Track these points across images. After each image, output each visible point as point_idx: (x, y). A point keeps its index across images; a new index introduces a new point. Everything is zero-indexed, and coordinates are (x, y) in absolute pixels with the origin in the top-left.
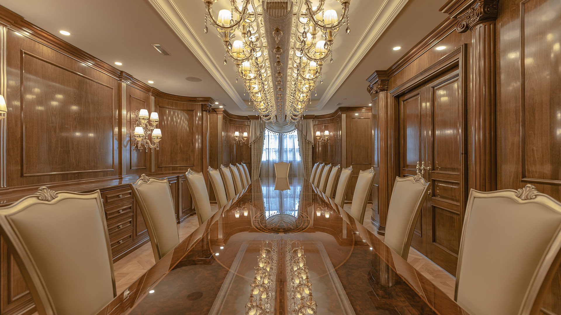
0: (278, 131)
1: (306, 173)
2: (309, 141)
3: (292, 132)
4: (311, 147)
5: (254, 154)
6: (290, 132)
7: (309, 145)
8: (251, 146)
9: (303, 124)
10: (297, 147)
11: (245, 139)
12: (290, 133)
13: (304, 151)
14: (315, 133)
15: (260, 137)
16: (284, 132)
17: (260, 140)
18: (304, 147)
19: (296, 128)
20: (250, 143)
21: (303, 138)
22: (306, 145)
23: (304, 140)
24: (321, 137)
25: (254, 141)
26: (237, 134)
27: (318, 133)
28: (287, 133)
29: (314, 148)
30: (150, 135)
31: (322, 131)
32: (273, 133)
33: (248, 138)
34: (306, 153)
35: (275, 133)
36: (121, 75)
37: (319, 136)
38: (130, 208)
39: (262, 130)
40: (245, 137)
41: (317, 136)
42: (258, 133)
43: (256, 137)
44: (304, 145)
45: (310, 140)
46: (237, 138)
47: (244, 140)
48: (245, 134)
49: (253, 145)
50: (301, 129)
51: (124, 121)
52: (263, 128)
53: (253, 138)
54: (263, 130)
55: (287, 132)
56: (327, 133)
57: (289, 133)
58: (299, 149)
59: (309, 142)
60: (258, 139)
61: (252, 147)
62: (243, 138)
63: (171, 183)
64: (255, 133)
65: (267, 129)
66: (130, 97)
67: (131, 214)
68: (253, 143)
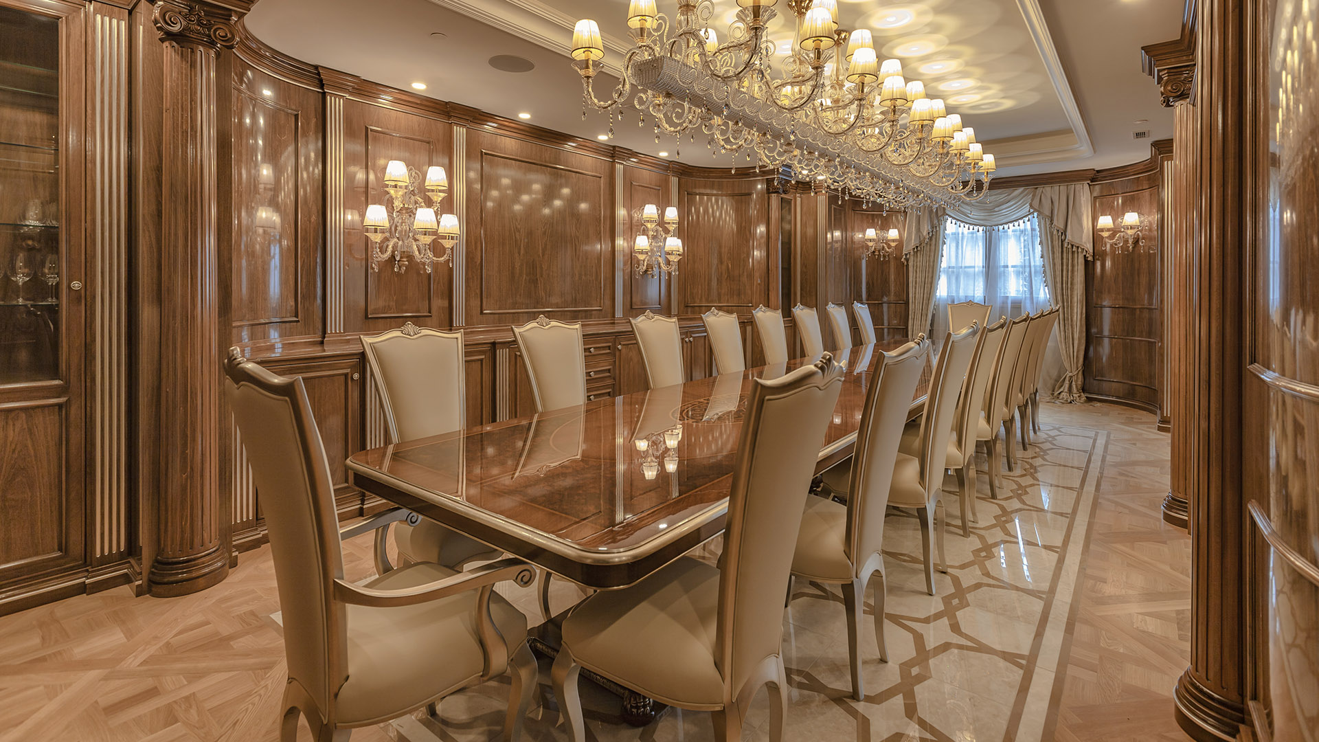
0: (982, 222)
1: (1062, 333)
2: (1072, 246)
3: (1021, 222)
4: (1081, 260)
5: (916, 281)
6: (1016, 221)
7: (1076, 255)
8: (907, 260)
9: (1056, 199)
10: (1037, 261)
11: (893, 244)
12: (1016, 224)
13: (1058, 273)
14: (1095, 220)
15: (931, 239)
16: (996, 223)
17: (930, 245)
18: (1058, 261)
19: (1032, 210)
20: (906, 255)
21: (1055, 237)
22: (1065, 254)
23: (1057, 244)
24: (1114, 232)
25: (916, 250)
26: (871, 233)
27: (1105, 221)
28: (1006, 226)
29: (1089, 265)
30: (661, 249)
31: (1117, 214)
32: (967, 226)
33: (900, 242)
34: (1064, 279)
35: (971, 227)
36: (614, 153)
37: (1108, 230)
38: (609, 371)
39: (935, 221)
40: (894, 241)
41: (1102, 230)
42: (926, 229)
43: (922, 239)
44: (1058, 255)
45: (1076, 241)
46: (870, 244)
47: (889, 247)
48: (893, 234)
49: (912, 258)
50: (1048, 213)
51: (619, 228)
52: (939, 215)
53: (913, 244)
54: (938, 222)
55: (1006, 223)
56: (1131, 218)
57: (1011, 225)
58: (1044, 266)
59: (1075, 249)
60: (925, 245)
61: (911, 264)
62: (887, 242)
63: (694, 337)
64: (918, 230)
65: (950, 219)
66: (630, 186)
67: (609, 382)
68: (912, 253)
